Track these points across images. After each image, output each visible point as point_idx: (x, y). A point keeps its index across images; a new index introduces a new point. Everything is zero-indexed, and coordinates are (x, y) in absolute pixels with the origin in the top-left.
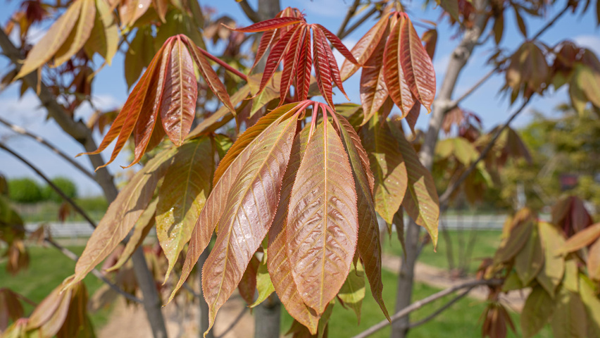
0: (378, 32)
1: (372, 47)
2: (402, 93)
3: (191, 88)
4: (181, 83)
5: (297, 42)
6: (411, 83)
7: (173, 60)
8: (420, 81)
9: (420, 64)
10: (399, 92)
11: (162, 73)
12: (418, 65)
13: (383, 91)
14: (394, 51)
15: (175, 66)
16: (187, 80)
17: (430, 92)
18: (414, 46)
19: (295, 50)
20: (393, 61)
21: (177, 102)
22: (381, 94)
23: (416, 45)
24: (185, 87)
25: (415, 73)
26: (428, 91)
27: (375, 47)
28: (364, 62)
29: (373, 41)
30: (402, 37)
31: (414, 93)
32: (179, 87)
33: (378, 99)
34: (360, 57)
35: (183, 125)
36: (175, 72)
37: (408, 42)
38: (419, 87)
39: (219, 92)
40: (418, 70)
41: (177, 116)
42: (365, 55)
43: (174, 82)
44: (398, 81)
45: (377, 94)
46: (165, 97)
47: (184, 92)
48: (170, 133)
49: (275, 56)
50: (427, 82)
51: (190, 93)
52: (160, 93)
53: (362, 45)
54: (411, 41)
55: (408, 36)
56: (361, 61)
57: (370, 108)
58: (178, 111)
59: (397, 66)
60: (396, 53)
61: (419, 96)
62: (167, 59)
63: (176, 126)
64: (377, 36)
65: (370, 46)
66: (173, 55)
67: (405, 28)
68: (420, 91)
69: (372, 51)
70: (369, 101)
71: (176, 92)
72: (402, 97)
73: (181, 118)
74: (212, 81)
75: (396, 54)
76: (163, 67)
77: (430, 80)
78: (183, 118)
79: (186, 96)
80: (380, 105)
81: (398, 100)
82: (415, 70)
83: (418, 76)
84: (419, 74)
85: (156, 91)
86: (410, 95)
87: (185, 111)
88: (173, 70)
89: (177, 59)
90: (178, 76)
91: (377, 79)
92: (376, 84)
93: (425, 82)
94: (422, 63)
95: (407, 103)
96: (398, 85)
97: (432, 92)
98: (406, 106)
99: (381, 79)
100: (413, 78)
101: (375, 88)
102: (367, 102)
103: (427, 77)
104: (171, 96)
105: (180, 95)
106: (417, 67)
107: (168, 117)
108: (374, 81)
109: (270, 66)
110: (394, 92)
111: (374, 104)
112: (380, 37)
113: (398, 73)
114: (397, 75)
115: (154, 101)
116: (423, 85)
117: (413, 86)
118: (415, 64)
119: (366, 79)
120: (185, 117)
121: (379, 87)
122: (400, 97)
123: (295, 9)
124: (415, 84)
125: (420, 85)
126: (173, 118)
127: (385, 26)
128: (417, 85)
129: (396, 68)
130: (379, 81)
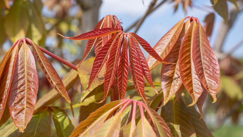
0: (176, 32)
1: (171, 44)
2: (193, 82)
3: (34, 82)
4: (26, 77)
5: (116, 47)
6: (201, 75)
7: (19, 60)
8: (208, 73)
9: (208, 59)
10: (191, 82)
11: (11, 69)
12: (206, 60)
13: (179, 79)
14: (188, 49)
15: (21, 64)
16: (30, 75)
17: (215, 83)
18: (203, 45)
19: (115, 54)
20: (187, 56)
21: (22, 93)
22: (177, 82)
23: (205, 43)
24: (29, 81)
25: (204, 66)
26: (214, 81)
27: (173, 45)
28: (164, 56)
29: (172, 40)
30: (194, 38)
31: (203, 84)
32: (24, 81)
33: (175, 85)
34: (162, 52)
35: (26, 113)
36: (21, 69)
37: (199, 41)
38: (207, 78)
39: (57, 84)
40: (206, 64)
41: (22, 105)
42: (165, 50)
43: (20, 77)
44: (190, 73)
45: (175, 81)
46: (13, 89)
47: (28, 85)
48: (16, 119)
49: (100, 59)
50: (213, 74)
51: (32, 86)
52: (8, 85)
53: (163, 42)
54: (201, 40)
55: (199, 37)
56: (162, 55)
57: (168, 92)
58: (23, 101)
59: (190, 61)
60: (190, 49)
61: (207, 86)
62: (15, 58)
63: (20, 114)
64: (175, 36)
65: (169, 44)
66: (20, 56)
67: (196, 31)
68: (207, 82)
69: (171, 48)
70: (168, 86)
71: (22, 85)
72: (194, 85)
73: (25, 106)
74: (52, 75)
75: (189, 51)
76: (12, 64)
77: (215, 73)
78: (27, 107)
79: (29, 89)
80: (176, 90)
81: (190, 89)
82: (204, 64)
83: (206, 69)
84: (207, 67)
85: (5, 84)
86: (200, 84)
87: (28, 100)
88: (19, 67)
89: (22, 58)
90: (23, 72)
91: (174, 69)
92: (173, 73)
93: (212, 74)
94: (209, 58)
95: (197, 91)
96: (191, 76)
97: (217, 83)
98: (197, 93)
99: (177, 69)
100: (203, 71)
101: (173, 76)
102: (166, 87)
103: (213, 70)
104: (17, 89)
105: (25, 87)
106: (205, 61)
107: (15, 105)
108: (172, 71)
109: (96, 67)
110: (187, 82)
111: (172, 89)
112: (177, 37)
113: (190, 66)
114: (190, 68)
115: (3, 92)
116: (210, 76)
117: (202, 78)
118: (204, 59)
119: (166, 69)
120: (29, 106)
121: (176, 76)
122: (192, 85)
123: (113, 16)
124: (204, 76)
125: (208, 77)
126: (19, 107)
127: (181, 28)
128: (206, 76)
129: (189, 62)
130: (176, 71)
